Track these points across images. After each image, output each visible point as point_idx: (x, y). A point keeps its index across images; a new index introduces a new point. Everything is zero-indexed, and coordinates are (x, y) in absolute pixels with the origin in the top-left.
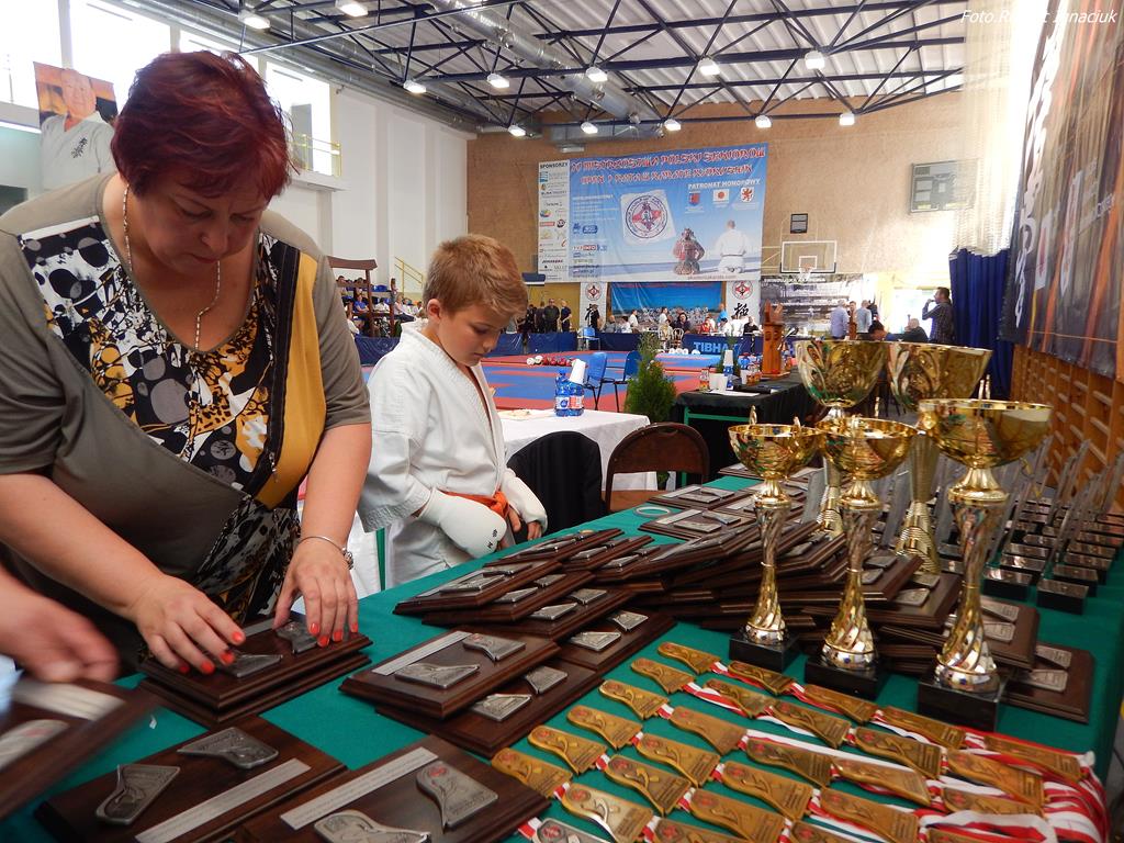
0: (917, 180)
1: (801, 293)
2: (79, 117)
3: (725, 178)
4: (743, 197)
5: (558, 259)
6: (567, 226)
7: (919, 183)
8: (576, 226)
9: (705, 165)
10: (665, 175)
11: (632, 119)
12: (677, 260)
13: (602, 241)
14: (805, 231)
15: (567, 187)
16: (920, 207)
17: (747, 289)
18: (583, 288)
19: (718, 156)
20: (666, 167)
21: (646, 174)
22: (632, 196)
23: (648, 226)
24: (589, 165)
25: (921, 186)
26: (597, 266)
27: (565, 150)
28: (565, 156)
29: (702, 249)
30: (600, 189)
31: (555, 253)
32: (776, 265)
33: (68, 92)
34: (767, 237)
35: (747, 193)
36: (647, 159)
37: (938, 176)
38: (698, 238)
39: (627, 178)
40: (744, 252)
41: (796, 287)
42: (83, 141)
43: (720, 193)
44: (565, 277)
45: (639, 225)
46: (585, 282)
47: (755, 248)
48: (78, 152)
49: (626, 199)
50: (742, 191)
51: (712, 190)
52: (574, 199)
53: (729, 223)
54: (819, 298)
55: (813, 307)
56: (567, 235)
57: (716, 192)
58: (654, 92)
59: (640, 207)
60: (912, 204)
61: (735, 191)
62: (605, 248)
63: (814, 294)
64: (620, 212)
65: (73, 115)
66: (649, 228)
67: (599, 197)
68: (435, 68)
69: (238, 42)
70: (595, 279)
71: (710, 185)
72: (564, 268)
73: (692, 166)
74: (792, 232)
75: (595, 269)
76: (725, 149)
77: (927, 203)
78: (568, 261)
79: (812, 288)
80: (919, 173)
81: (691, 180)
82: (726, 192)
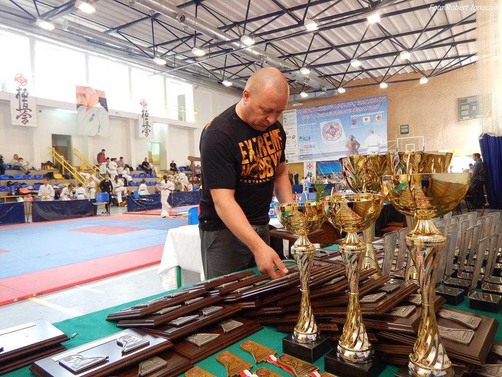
0: (461, 105)
2: (92, 105)
3: (368, 112)
5: (294, 152)
6: (296, 138)
7: (462, 107)
8: (301, 138)
9: (358, 106)
10: (340, 112)
11: (323, 89)
12: (348, 150)
13: (312, 143)
14: (408, 133)
15: (296, 121)
16: (464, 118)
18: (305, 165)
19: (364, 102)
20: (340, 109)
21: (331, 113)
22: (325, 123)
23: (333, 135)
24: (305, 111)
25: (463, 108)
26: (311, 155)
27: (294, 105)
28: (295, 108)
29: (359, 144)
30: (311, 120)
31: (291, 150)
32: (395, 149)
33: (88, 96)
34: (390, 137)
35: (378, 118)
36: (331, 106)
37: (471, 103)
38: (357, 139)
39: (322, 115)
40: (379, 144)
42: (93, 115)
43: (366, 119)
44: (297, 161)
45: (329, 135)
46: (306, 162)
47: (384, 141)
48: (91, 119)
49: (322, 124)
50: (376, 117)
51: (362, 117)
52: (299, 126)
53: (371, 132)
56: (297, 142)
57: (364, 118)
58: (332, 76)
59: (329, 127)
60: (460, 117)
61: (373, 117)
62: (314, 147)
64: (320, 130)
65: (90, 105)
66: (334, 136)
67: (310, 124)
68: (235, 74)
69: (153, 70)
70: (310, 161)
71: (361, 115)
72: (296, 156)
73: (352, 107)
74: (401, 133)
75: (310, 156)
76: (366, 99)
77: (467, 116)
78: (298, 153)
80: (462, 102)
81: (352, 114)
82: (369, 118)
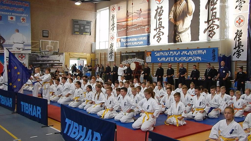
0: (74, 24)
1: (45, 59)
3: (13, 12)
4: (22, 20)
9: (4, 5)
14: (48, 37)
16: (76, 33)
17: (24, 57)
19: (9, 3)
25: (76, 26)
29: (4, 39)
32: (38, 48)
34: (33, 37)
35: (23, 19)
37: (81, 24)
41: (42, 57)
43: (11, 18)
50: (21, 18)
53: (16, 30)
54: (50, 60)
55: (49, 64)
57: (9, 17)
60: (74, 32)
61: (18, 18)
63: (49, 59)
74: (43, 37)
79: (48, 57)
82: (14, 18)
